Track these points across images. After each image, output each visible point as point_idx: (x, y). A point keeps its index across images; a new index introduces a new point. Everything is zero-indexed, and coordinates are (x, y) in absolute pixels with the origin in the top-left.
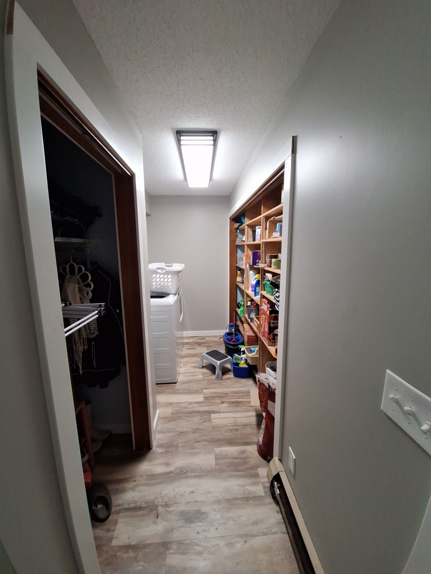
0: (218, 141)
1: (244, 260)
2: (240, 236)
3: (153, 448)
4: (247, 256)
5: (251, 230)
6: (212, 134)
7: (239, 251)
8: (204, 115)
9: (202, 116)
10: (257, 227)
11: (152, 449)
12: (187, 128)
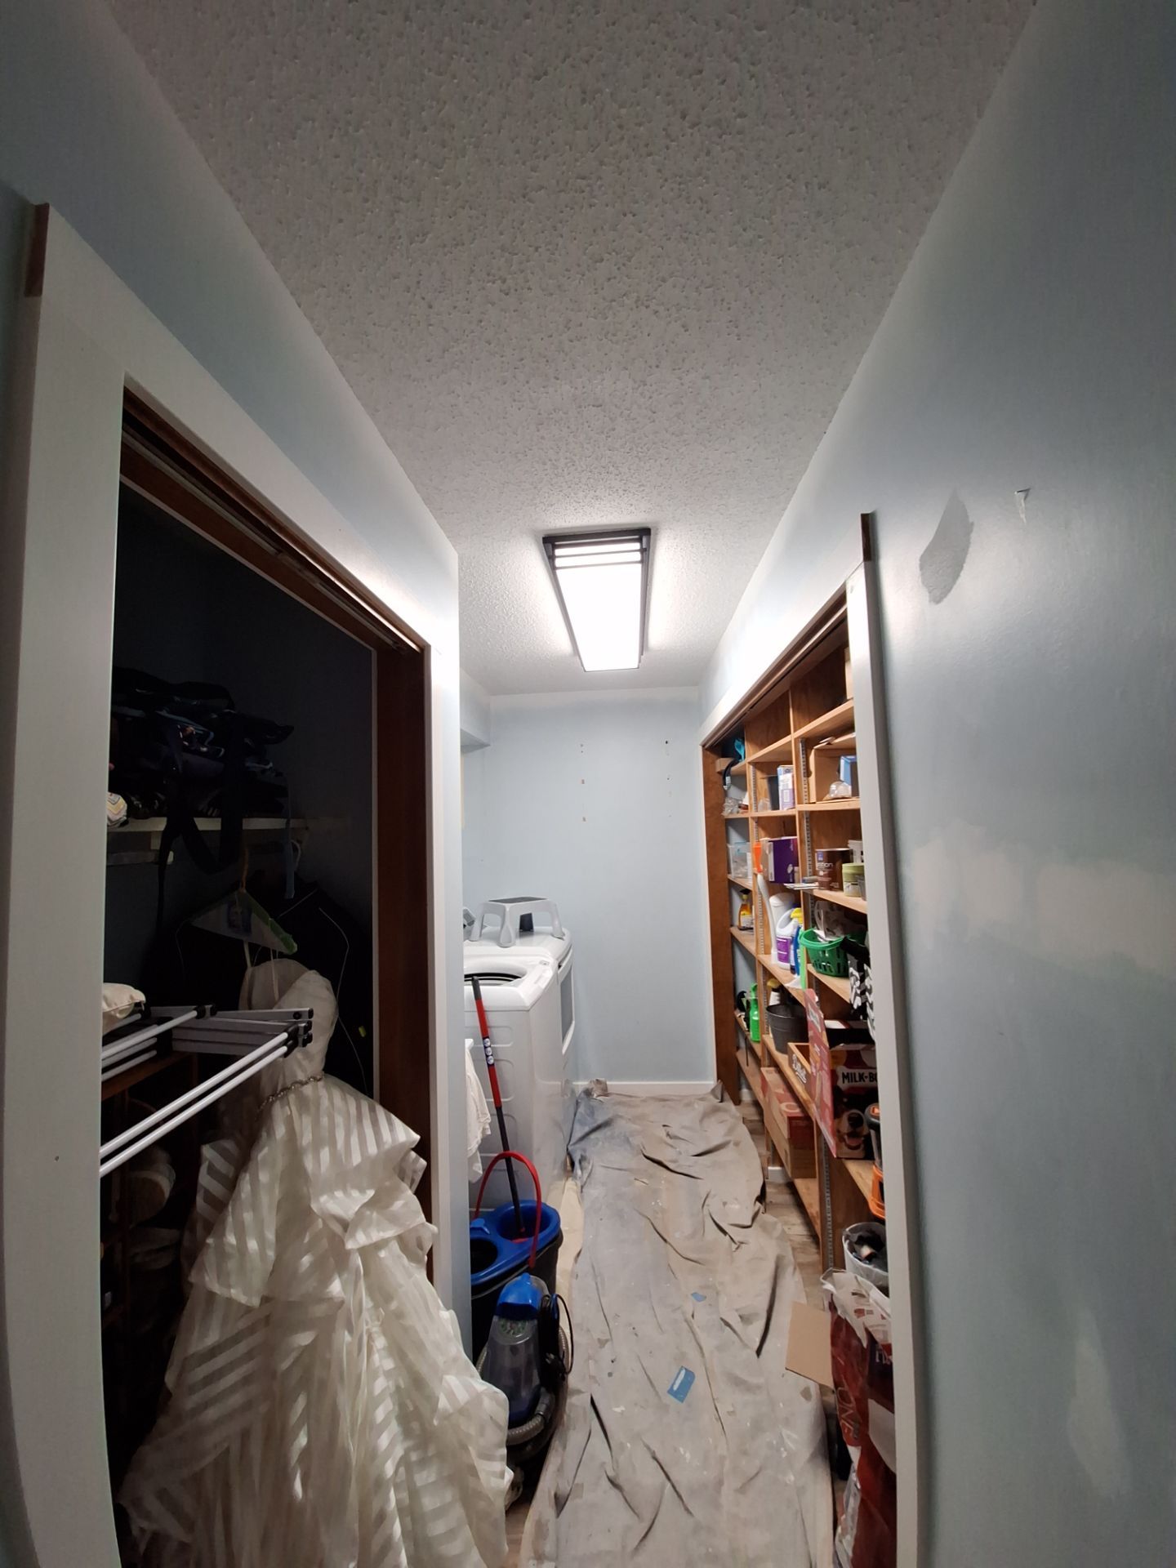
0: (654, 553)
1: (750, 862)
2: (734, 792)
4: (758, 852)
5: (765, 776)
6: (637, 537)
7: (734, 837)
8: (611, 493)
9: (607, 495)
10: (781, 769)
12: (572, 528)
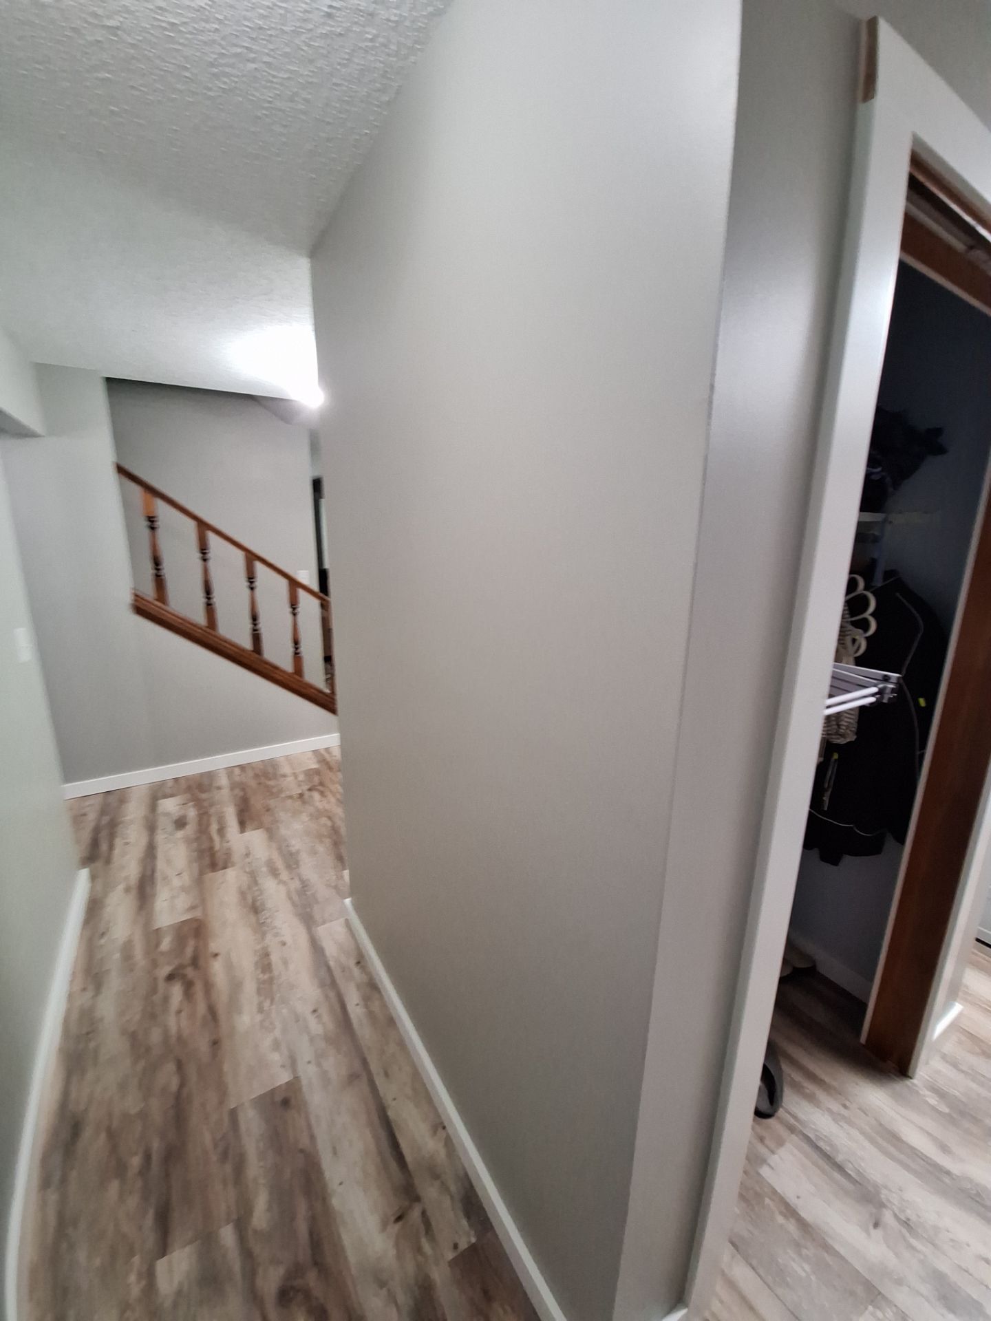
3: (915, 1081)
11: (911, 1080)
